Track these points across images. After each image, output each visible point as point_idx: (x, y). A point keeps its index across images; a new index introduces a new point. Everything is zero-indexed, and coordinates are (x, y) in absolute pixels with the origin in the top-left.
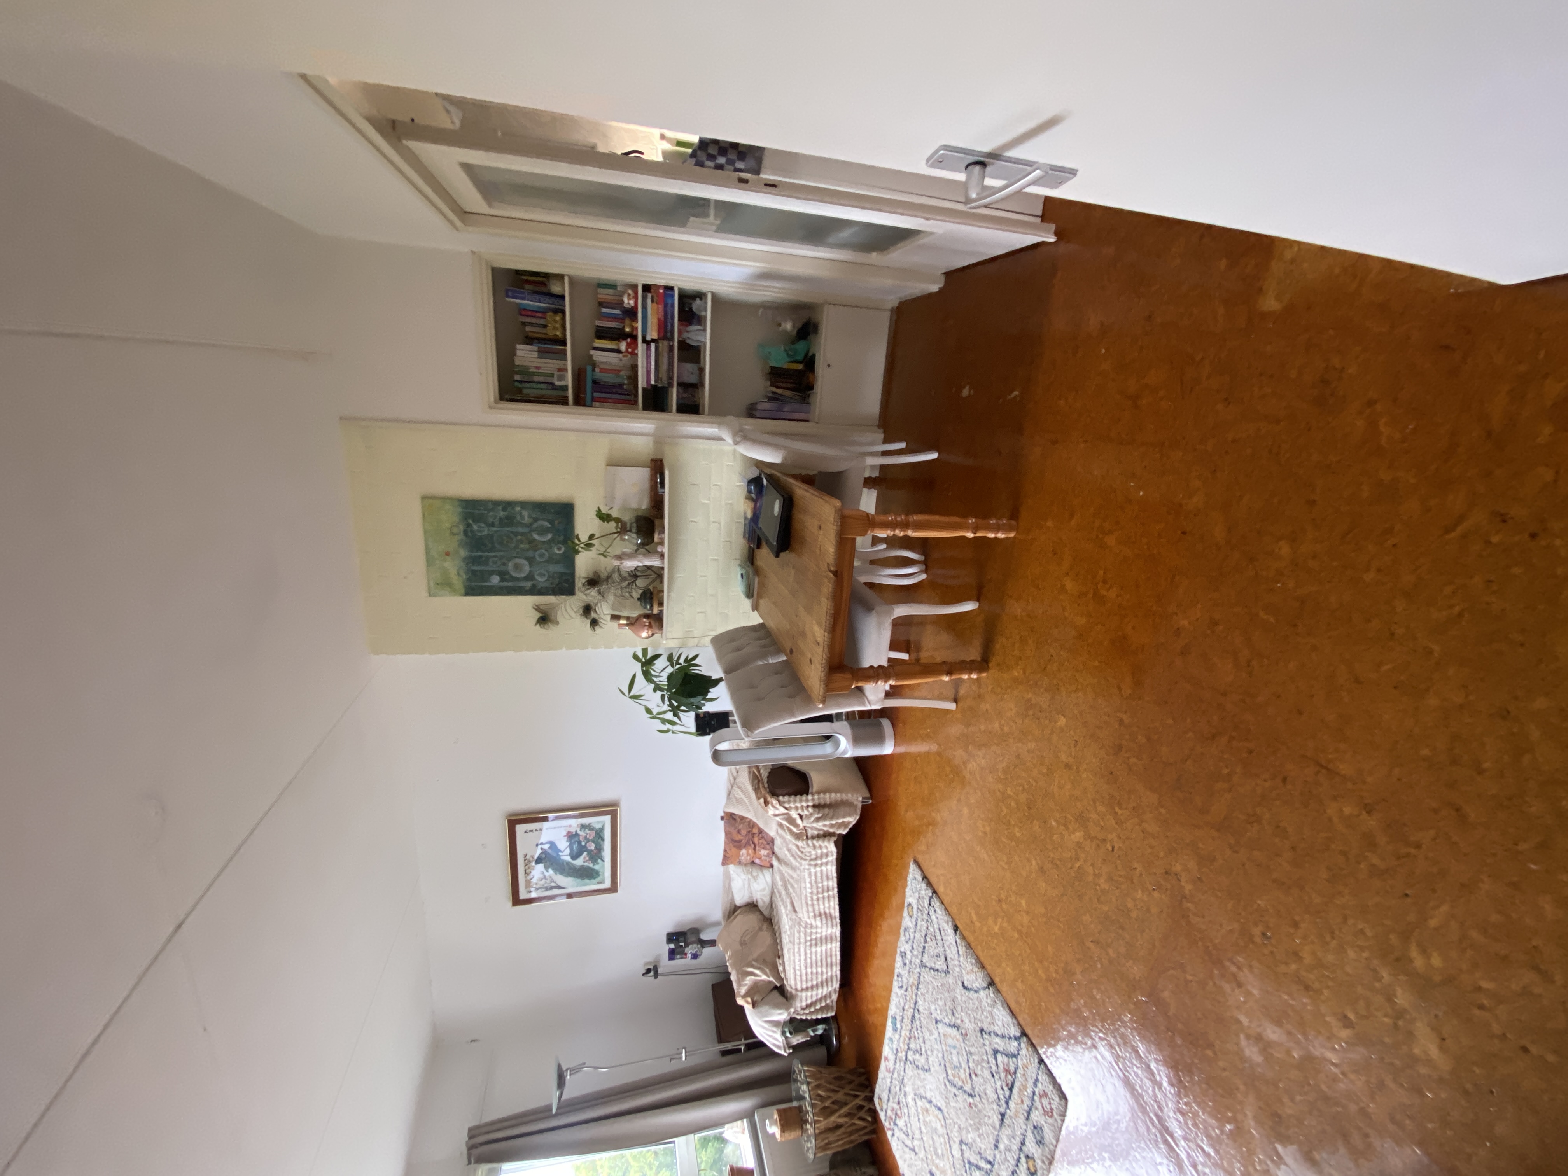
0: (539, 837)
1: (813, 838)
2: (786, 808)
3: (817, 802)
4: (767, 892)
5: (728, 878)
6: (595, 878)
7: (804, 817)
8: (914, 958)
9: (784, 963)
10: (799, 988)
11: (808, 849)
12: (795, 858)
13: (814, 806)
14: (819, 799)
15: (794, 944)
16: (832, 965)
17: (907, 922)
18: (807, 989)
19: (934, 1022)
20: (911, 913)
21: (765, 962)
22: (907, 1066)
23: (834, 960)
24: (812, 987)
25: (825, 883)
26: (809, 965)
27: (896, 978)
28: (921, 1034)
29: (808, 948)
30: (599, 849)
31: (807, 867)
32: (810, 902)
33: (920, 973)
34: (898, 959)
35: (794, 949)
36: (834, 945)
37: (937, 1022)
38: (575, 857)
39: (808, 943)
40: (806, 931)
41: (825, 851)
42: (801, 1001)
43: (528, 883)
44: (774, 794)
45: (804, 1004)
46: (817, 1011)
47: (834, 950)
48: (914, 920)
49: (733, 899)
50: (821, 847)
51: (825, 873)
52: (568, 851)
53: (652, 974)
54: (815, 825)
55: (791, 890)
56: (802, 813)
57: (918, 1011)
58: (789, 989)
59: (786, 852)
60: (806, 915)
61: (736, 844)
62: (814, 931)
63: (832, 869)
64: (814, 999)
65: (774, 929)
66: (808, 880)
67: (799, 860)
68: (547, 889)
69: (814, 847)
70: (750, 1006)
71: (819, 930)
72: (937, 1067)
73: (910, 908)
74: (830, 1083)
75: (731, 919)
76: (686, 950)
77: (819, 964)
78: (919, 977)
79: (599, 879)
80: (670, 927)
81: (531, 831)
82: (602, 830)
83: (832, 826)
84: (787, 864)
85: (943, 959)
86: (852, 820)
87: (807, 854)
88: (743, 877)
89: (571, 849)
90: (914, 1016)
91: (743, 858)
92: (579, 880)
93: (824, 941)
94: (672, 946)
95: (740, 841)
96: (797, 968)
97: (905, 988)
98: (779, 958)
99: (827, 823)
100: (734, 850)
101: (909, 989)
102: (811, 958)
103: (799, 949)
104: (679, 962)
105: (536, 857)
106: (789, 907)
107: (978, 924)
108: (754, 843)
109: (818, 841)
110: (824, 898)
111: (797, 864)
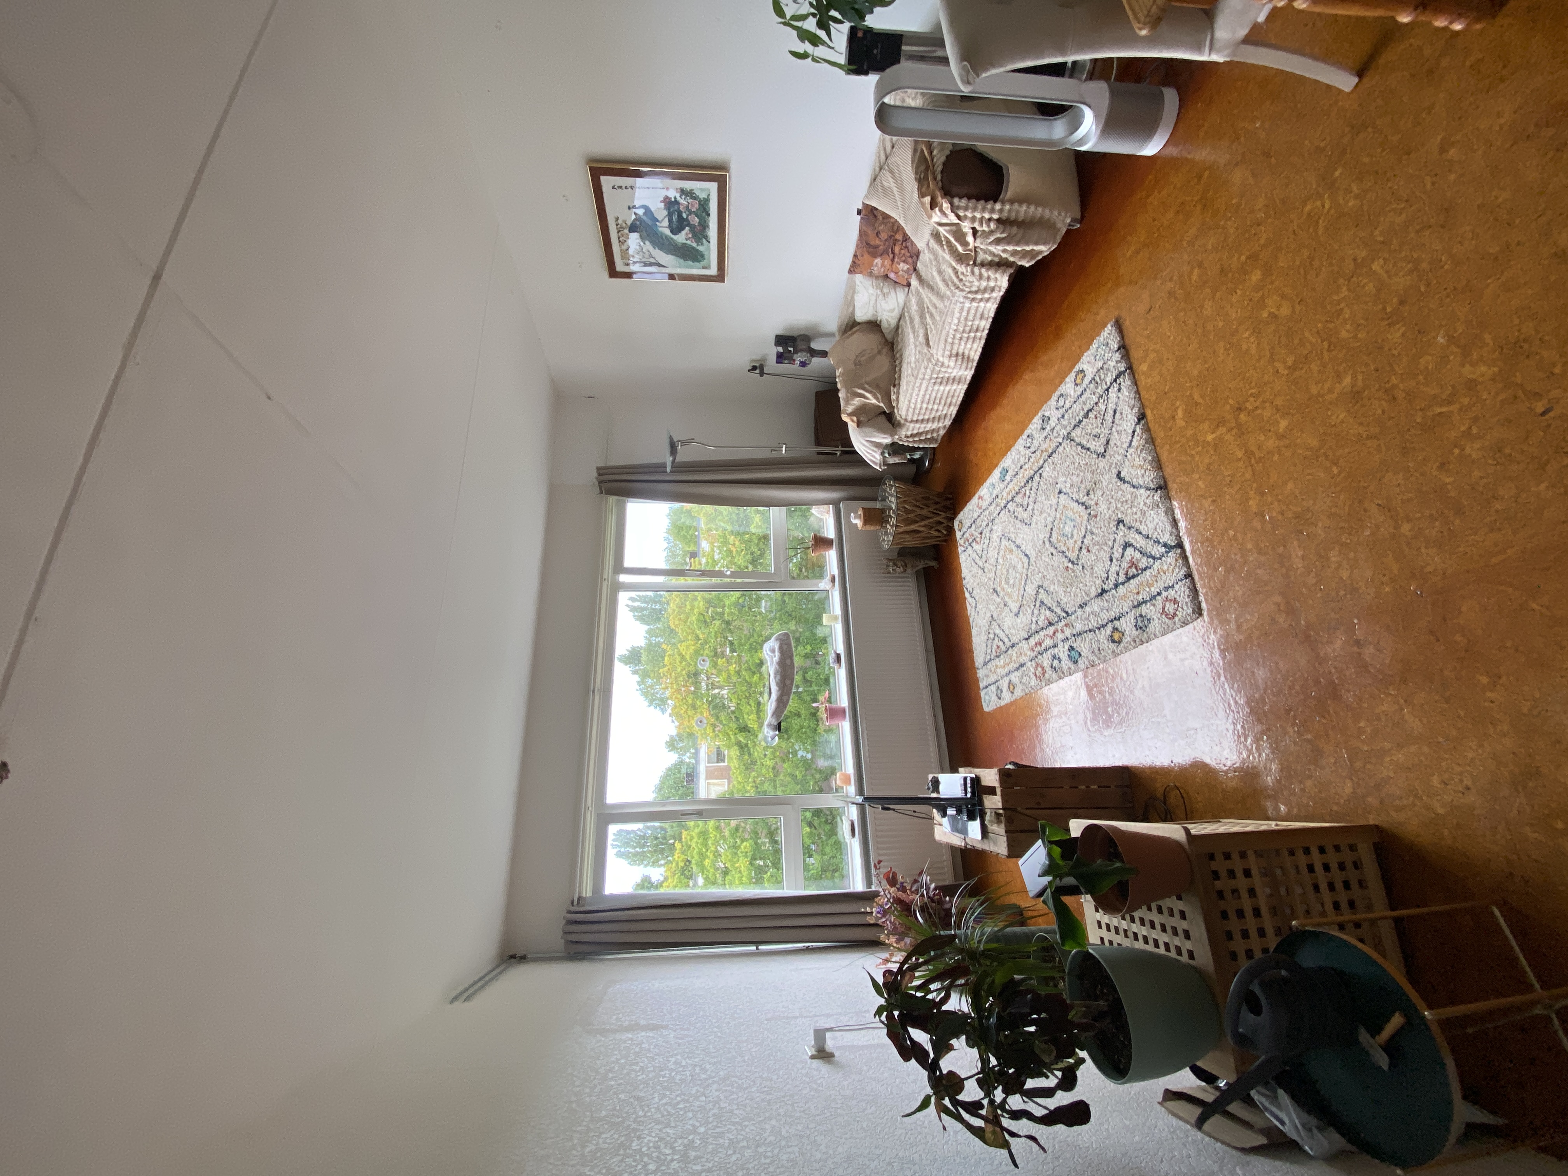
0: (633, 198)
1: (982, 265)
2: (959, 217)
3: (1005, 215)
4: (896, 314)
5: (851, 290)
6: (699, 261)
7: (980, 233)
8: (1058, 427)
9: (898, 392)
10: (909, 419)
11: (971, 278)
12: (947, 285)
13: (999, 221)
14: (1010, 211)
15: (916, 378)
16: (950, 405)
17: (1068, 387)
18: (917, 421)
19: (1057, 491)
20: (1078, 381)
21: (878, 387)
22: (1003, 512)
23: (954, 401)
24: (923, 421)
25: (977, 322)
26: (926, 400)
27: (1024, 437)
28: (1033, 495)
29: (931, 385)
30: (704, 226)
31: (961, 300)
32: (950, 340)
33: (1060, 444)
34: (1037, 421)
35: (915, 383)
36: (960, 387)
37: (1060, 492)
38: (676, 230)
39: (933, 381)
40: (934, 369)
41: (992, 284)
42: (908, 430)
43: (625, 254)
44: (948, 194)
45: (909, 433)
46: (920, 441)
47: (958, 391)
48: (1079, 390)
49: (853, 312)
50: (989, 278)
51: (981, 310)
52: (666, 223)
53: (757, 371)
54: (992, 248)
55: (929, 320)
56: (978, 228)
57: (1041, 475)
58: (898, 418)
59: (935, 274)
60: (940, 352)
61: (871, 250)
62: (943, 370)
63: (991, 308)
64: (921, 431)
65: (894, 356)
66: (957, 315)
67: (952, 288)
68: (646, 265)
69: (981, 276)
70: (855, 425)
71: (949, 370)
72: (1040, 526)
73: (1080, 376)
74: (917, 501)
75: (846, 335)
76: (795, 356)
77: (937, 401)
78: (1057, 447)
79: (704, 263)
80: (779, 329)
81: (621, 187)
82: (707, 200)
83: (1014, 253)
84: (931, 288)
85: (1103, 440)
86: (1044, 249)
87: (967, 284)
88: (871, 291)
89: (670, 221)
90: (1032, 478)
91: (876, 269)
92: (682, 261)
93: (951, 382)
94: (780, 349)
95: (876, 247)
96: (913, 401)
97: (1032, 449)
98: (894, 386)
99: (1010, 248)
100: (867, 256)
101: (1038, 453)
102: (930, 395)
103: (921, 384)
104: (785, 367)
105: (629, 223)
106: (921, 339)
107: (1181, 423)
108: (893, 253)
109: (987, 270)
110: (968, 338)
111: (948, 293)
